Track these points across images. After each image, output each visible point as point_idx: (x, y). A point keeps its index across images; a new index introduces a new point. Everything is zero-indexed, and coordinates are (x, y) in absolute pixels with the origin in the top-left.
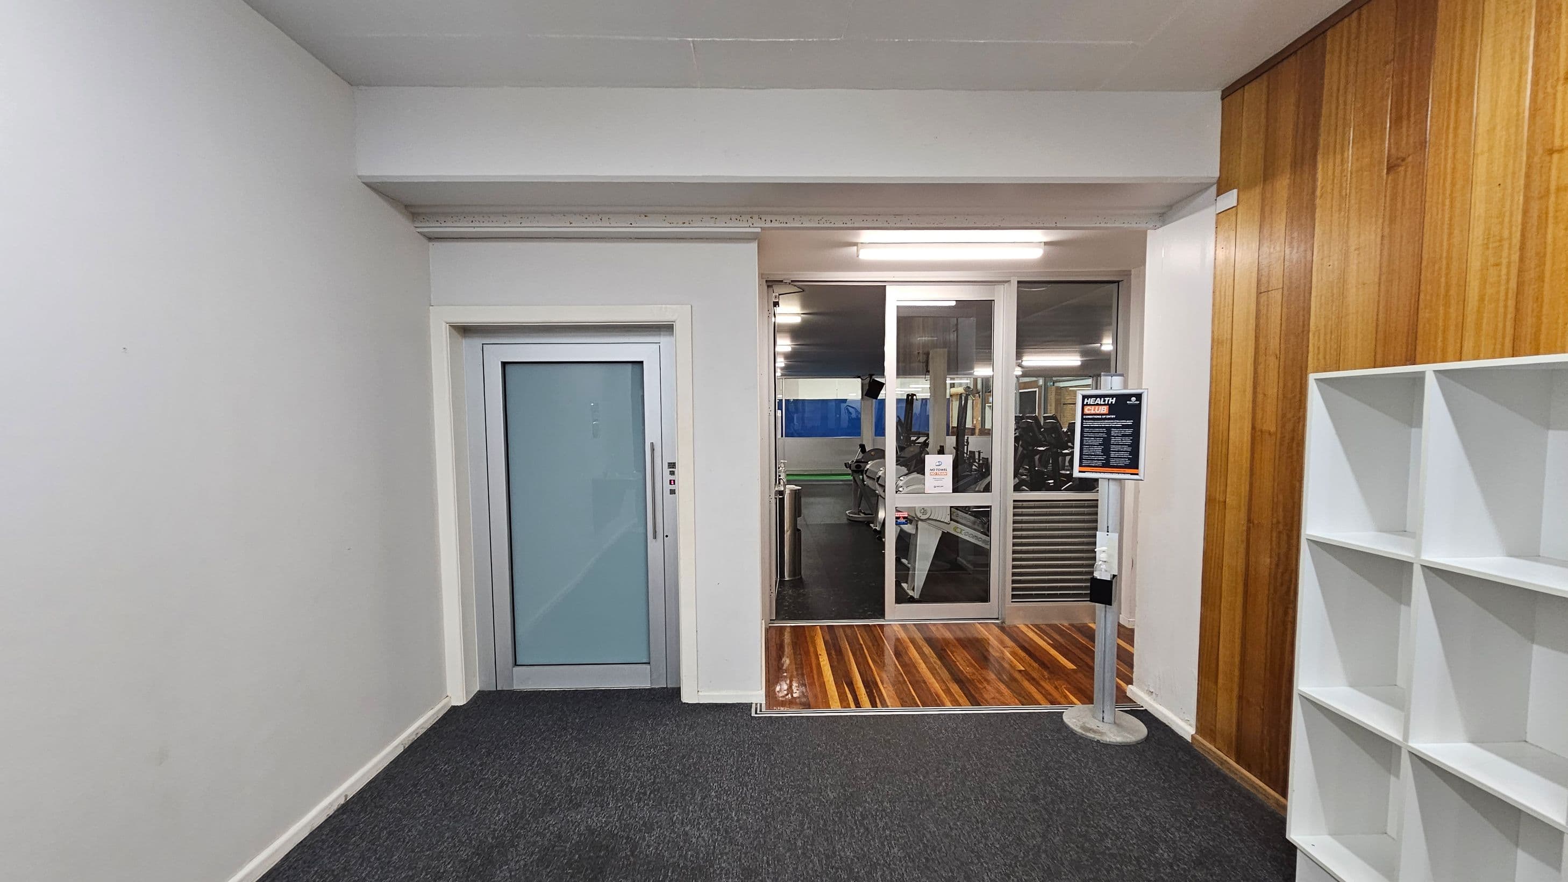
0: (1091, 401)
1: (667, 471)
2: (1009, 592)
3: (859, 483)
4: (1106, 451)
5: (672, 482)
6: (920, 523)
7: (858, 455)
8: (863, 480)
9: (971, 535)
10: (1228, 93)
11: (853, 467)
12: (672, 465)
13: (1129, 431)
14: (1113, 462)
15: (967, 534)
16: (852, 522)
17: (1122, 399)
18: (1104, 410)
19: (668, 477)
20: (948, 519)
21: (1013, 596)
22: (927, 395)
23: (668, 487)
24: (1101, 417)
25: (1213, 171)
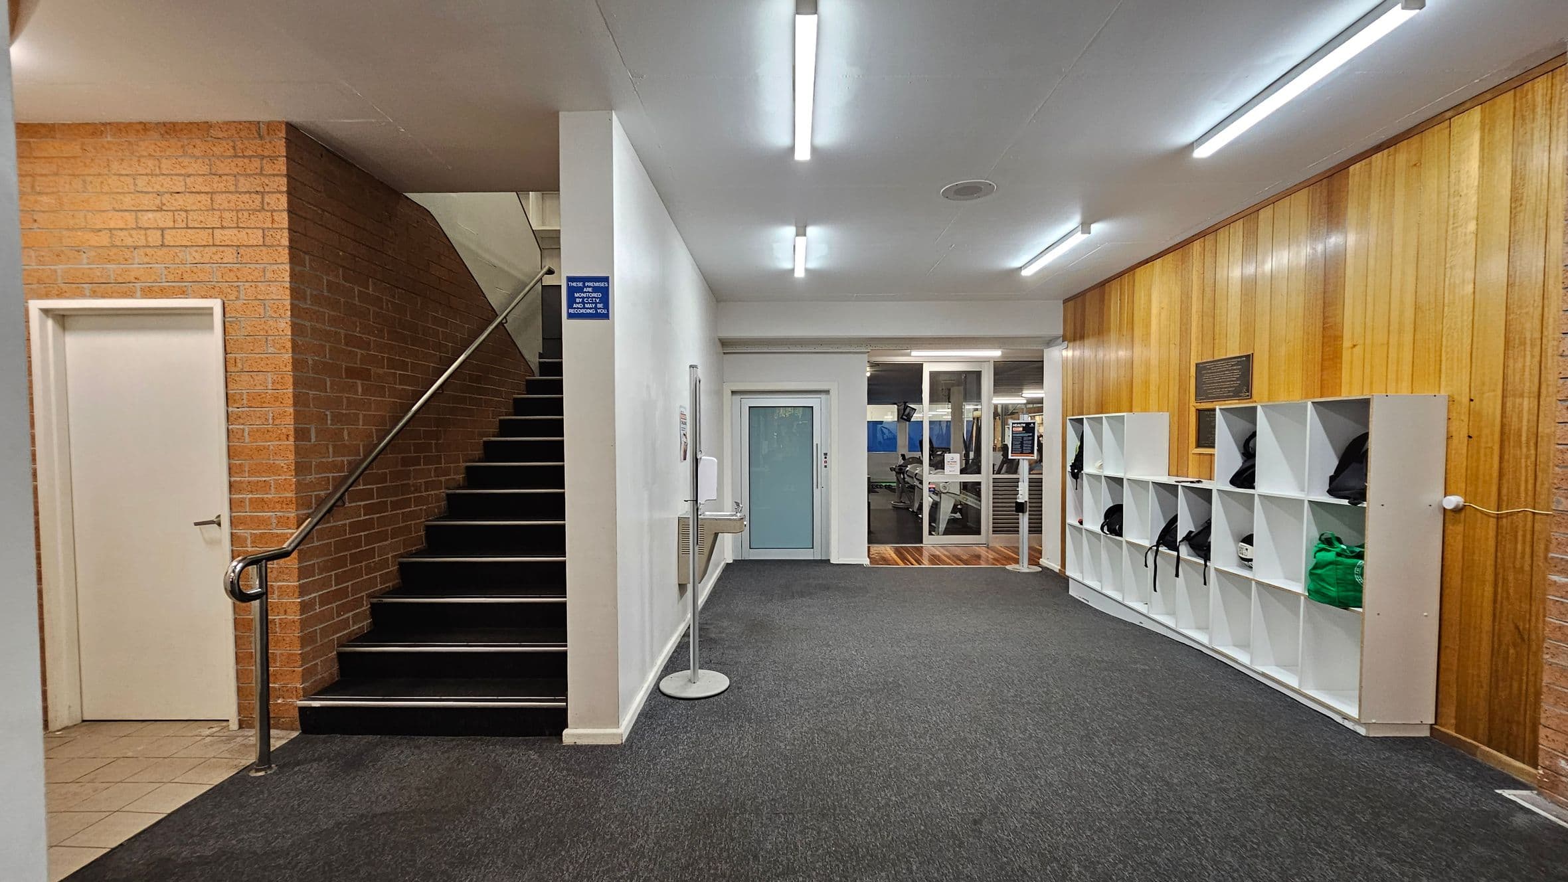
0: (1015, 425)
1: (823, 457)
2: (991, 529)
3: (901, 481)
4: (1022, 447)
5: (826, 462)
6: (942, 495)
7: (901, 462)
8: (904, 478)
9: (973, 503)
10: (1065, 301)
11: (897, 470)
12: (826, 454)
13: (1030, 438)
14: (1024, 452)
15: (970, 501)
16: (896, 508)
17: (1028, 424)
18: (1021, 429)
19: (824, 460)
20: (958, 493)
21: (993, 531)
22: (949, 418)
23: (824, 464)
24: (1020, 433)
25: (1061, 332)
